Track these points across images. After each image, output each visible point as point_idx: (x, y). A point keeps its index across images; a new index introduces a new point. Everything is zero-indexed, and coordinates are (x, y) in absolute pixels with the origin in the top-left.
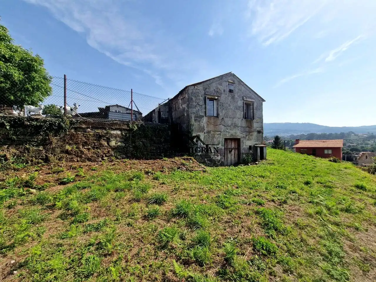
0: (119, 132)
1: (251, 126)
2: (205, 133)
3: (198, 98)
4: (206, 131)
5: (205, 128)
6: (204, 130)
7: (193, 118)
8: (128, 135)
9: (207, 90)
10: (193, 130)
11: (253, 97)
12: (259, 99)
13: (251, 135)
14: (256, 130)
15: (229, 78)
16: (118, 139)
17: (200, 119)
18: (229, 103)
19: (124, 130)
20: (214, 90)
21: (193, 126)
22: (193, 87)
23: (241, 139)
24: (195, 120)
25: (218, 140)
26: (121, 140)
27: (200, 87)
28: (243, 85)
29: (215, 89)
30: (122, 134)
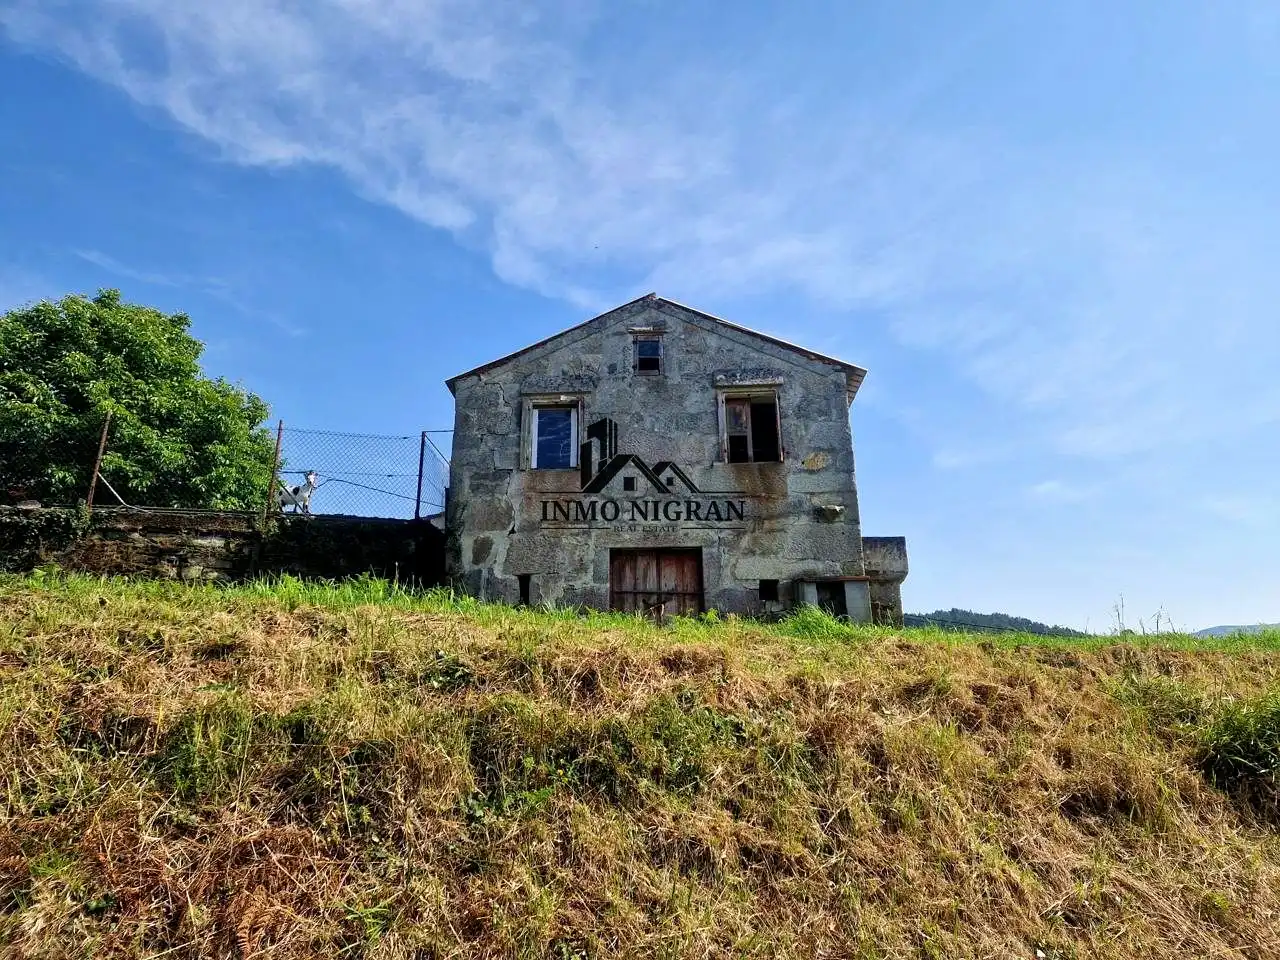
0: (218, 542)
1: (769, 489)
2: (513, 531)
3: (492, 410)
4: (517, 523)
5: (516, 514)
6: (511, 518)
7: (467, 482)
8: (246, 551)
9: (533, 379)
10: (463, 523)
11: (777, 364)
12: (819, 365)
13: (771, 531)
14: (806, 506)
15: (639, 319)
16: (212, 561)
17: (494, 484)
18: (637, 408)
19: (235, 535)
20: (564, 373)
21: (463, 509)
22: (475, 378)
23: (704, 550)
24: (475, 489)
25: (577, 558)
26: (219, 565)
27: (503, 376)
28: (712, 331)
29: (566, 368)
30: (227, 545)
